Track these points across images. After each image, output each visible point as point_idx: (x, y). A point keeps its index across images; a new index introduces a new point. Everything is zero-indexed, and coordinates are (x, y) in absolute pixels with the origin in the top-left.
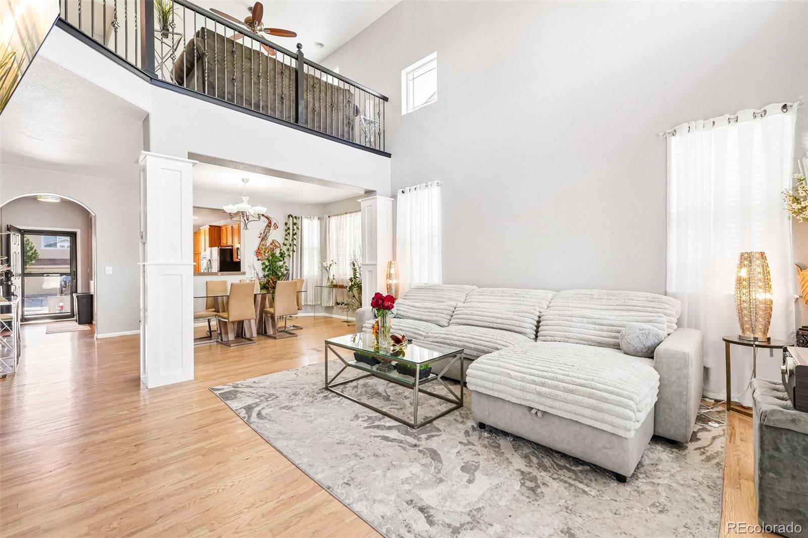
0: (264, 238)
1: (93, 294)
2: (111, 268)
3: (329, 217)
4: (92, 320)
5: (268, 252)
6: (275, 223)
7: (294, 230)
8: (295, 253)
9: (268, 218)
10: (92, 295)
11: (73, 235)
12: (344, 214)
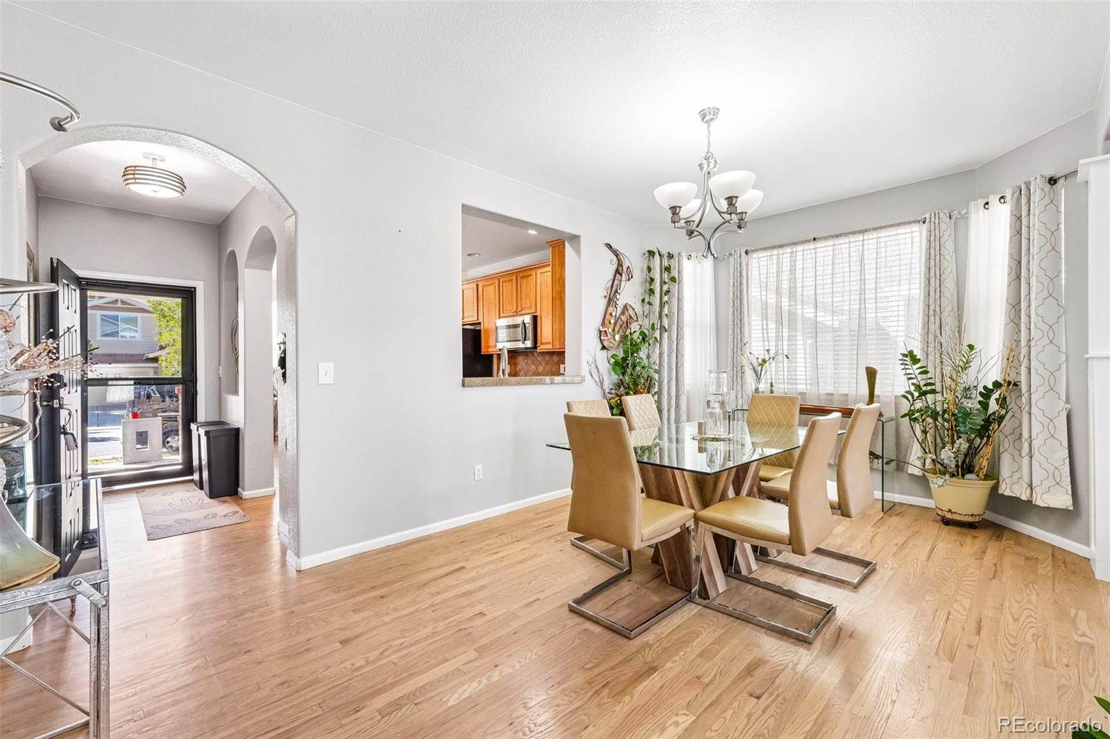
0: (611, 300)
1: (241, 426)
2: (332, 364)
3: (747, 252)
4: (237, 485)
5: (619, 331)
6: (629, 267)
7: (663, 283)
8: (666, 335)
9: (617, 256)
10: (238, 430)
11: (188, 295)
12: (809, 241)
